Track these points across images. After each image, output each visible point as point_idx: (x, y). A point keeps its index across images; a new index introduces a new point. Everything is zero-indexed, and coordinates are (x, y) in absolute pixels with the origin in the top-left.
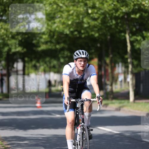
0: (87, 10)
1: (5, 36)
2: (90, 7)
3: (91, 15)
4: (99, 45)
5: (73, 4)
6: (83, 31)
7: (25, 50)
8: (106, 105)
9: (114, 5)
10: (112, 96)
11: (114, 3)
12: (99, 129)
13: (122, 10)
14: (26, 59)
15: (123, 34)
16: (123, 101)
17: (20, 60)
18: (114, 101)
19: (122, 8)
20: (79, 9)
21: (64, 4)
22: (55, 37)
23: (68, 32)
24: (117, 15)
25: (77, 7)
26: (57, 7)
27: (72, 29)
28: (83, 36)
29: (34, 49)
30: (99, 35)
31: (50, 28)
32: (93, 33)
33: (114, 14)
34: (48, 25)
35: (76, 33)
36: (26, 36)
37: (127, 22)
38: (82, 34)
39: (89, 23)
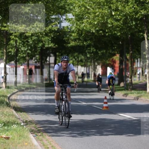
0: (111, 12)
1: (39, 34)
2: (113, 10)
3: (115, 17)
4: (120, 43)
5: (99, 7)
6: (107, 31)
7: (57, 46)
8: (126, 95)
9: (134, 8)
10: (131, 87)
11: (135, 7)
12: (120, 115)
13: (141, 12)
14: (57, 54)
15: (141, 34)
16: (141, 92)
17: (52, 55)
18: (133, 91)
19: (141, 11)
20: (104, 11)
21: (91, 6)
22: (83, 35)
23: (94, 31)
24: (137, 17)
25: (103, 10)
26: (85, 9)
27: (97, 29)
28: (107, 34)
29: (65, 45)
30: (121, 34)
31: (78, 27)
32: (116, 32)
33: (135, 16)
34: (77, 24)
35: (101, 32)
36: (58, 34)
37: (145, 23)
38: (107, 33)
39: (112, 23)
